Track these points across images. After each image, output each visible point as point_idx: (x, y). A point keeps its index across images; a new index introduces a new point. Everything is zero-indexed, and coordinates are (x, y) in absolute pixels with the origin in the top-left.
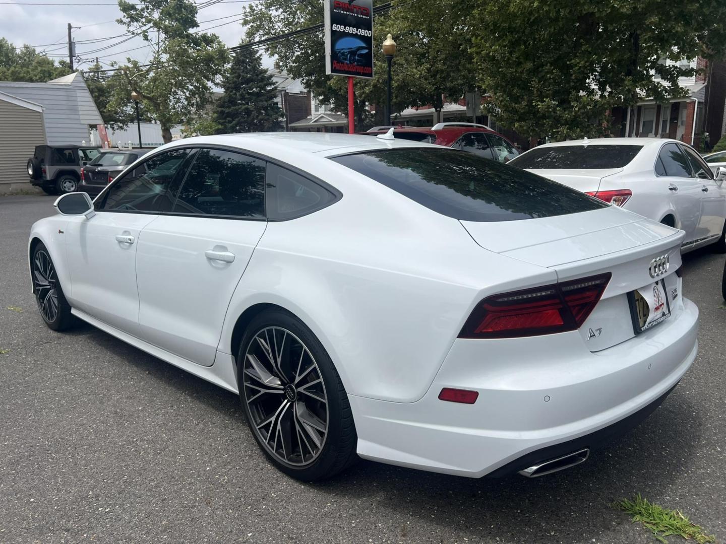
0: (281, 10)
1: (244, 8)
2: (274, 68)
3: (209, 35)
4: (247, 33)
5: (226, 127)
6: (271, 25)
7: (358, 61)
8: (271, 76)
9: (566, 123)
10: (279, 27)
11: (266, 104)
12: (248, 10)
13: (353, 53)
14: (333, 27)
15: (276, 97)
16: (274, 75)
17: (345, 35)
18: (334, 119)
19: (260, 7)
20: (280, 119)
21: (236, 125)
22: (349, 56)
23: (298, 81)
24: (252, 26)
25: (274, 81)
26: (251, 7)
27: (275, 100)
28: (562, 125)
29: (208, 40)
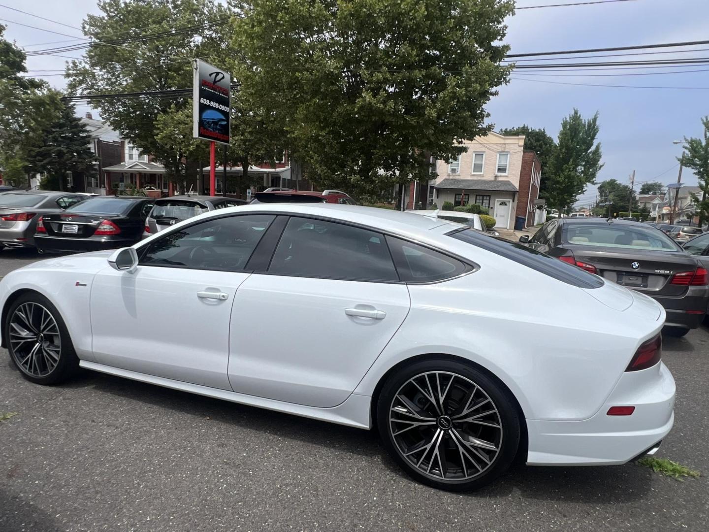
0: (105, 71)
1: (67, 62)
2: (87, 118)
3: (36, 80)
4: (70, 85)
5: (35, 165)
6: (94, 82)
7: (219, 130)
8: (85, 125)
9: (368, 192)
10: (101, 84)
11: (79, 148)
12: (71, 65)
13: (216, 123)
14: (201, 100)
15: (89, 143)
16: (88, 124)
17: (209, 107)
18: (149, 167)
19: (83, 64)
20: (94, 163)
21: (48, 164)
22: (212, 125)
23: (117, 132)
24: (74, 80)
25: (87, 130)
26: (74, 63)
27: (89, 146)
28: (366, 193)
29: (34, 84)
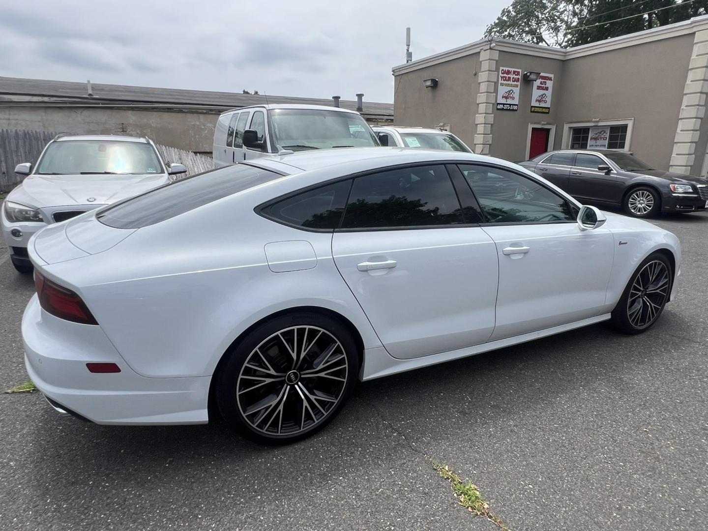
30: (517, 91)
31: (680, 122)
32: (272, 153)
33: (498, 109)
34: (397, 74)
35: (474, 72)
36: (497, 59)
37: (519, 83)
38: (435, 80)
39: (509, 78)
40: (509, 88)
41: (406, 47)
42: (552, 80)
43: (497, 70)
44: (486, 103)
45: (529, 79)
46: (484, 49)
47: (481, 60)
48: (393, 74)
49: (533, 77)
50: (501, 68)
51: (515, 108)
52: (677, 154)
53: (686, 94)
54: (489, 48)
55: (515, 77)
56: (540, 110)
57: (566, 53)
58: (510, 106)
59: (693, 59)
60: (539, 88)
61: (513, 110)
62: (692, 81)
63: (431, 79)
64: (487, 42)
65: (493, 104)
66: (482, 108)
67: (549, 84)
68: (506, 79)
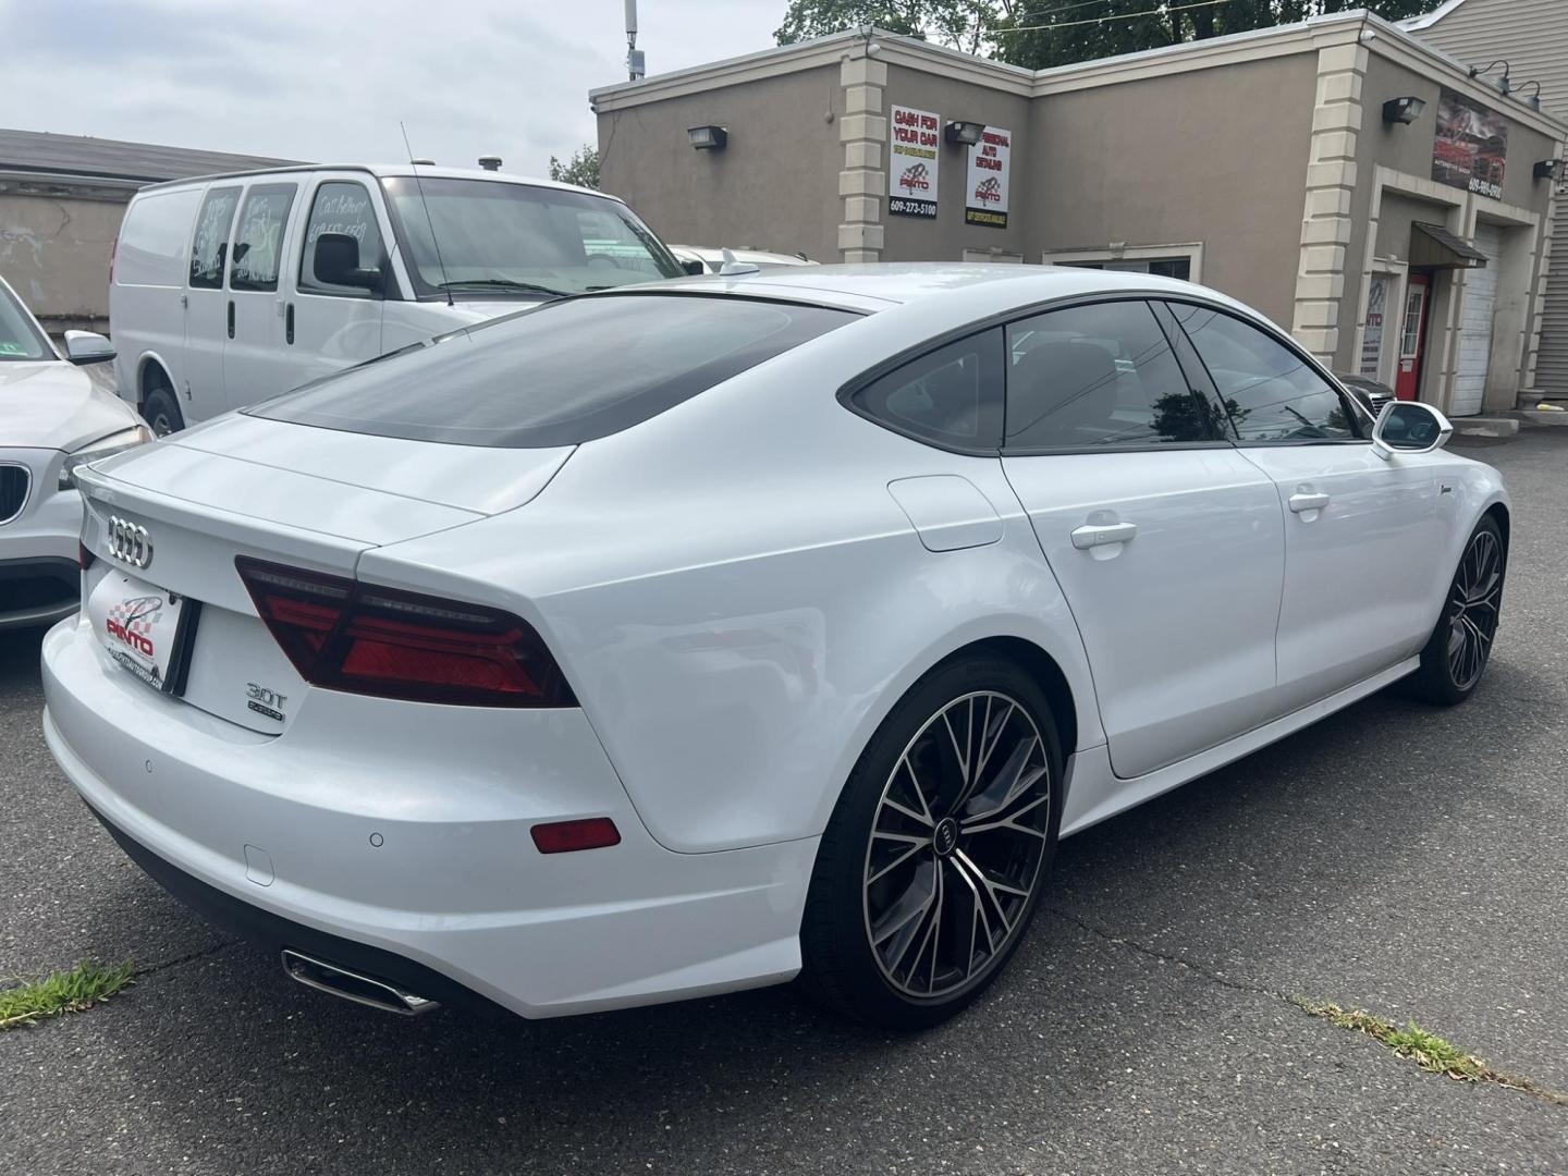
30: (932, 166)
31: (1304, 254)
32: (418, 300)
33: (893, 213)
34: (605, 108)
35: (828, 114)
36: (885, 84)
37: (935, 149)
38: (719, 129)
39: (914, 134)
40: (916, 161)
41: (626, 39)
42: (1007, 145)
43: (885, 112)
44: (866, 195)
45: (959, 139)
46: (852, 56)
47: (843, 83)
48: (593, 109)
49: (967, 134)
50: (895, 108)
51: (931, 210)
52: (1303, 327)
53: (1311, 189)
54: (864, 54)
55: (928, 132)
56: (986, 218)
57: (1034, 80)
58: (919, 207)
59: (1318, 110)
60: (981, 162)
61: (927, 216)
62: (1320, 160)
63: (709, 127)
64: (859, 38)
65: (881, 198)
66: (855, 209)
67: (1003, 154)
68: (906, 135)
